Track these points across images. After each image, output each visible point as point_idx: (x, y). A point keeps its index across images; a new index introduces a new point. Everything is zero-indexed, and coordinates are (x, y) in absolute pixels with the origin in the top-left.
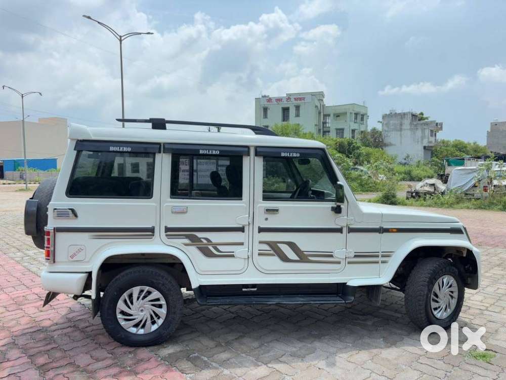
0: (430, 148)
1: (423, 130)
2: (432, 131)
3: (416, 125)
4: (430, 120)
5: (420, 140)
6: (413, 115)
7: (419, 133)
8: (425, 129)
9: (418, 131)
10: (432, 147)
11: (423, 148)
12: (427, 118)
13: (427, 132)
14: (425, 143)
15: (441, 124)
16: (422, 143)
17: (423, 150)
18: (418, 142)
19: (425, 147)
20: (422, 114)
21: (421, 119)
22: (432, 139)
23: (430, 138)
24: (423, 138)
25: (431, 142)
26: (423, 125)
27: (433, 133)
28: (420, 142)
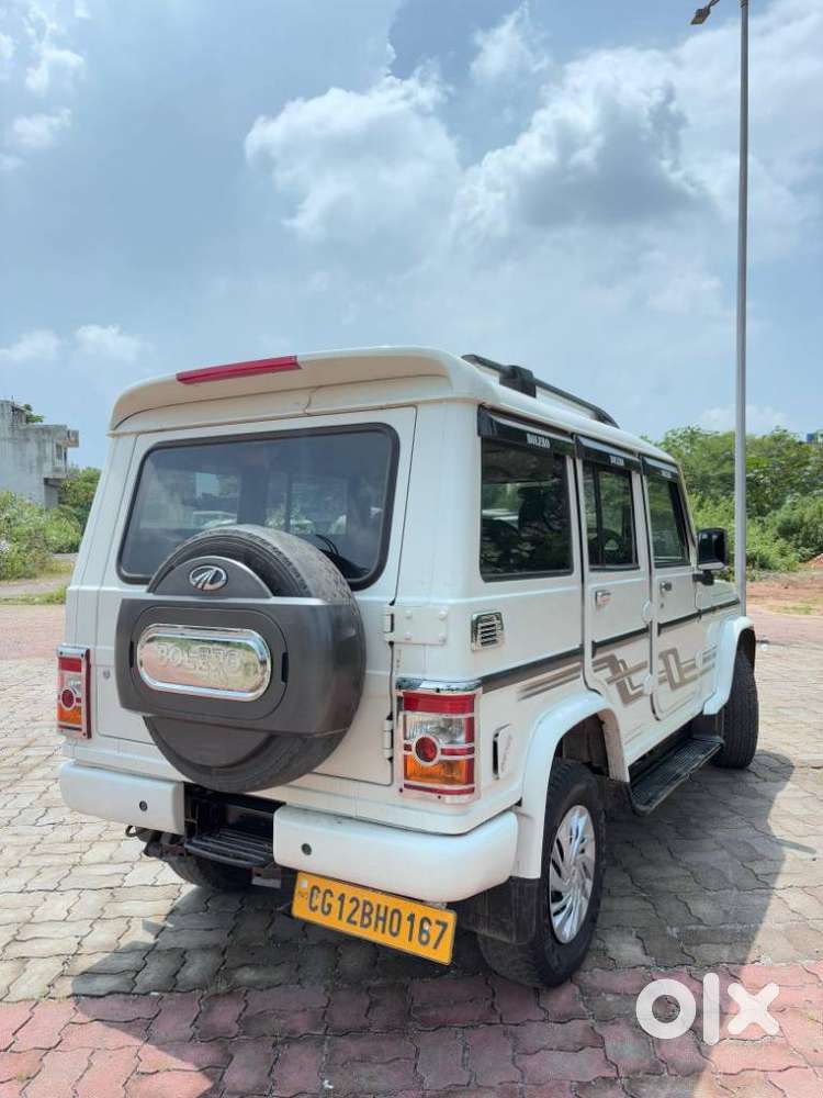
0: (56, 484)
1: (41, 444)
2: (58, 447)
3: (25, 430)
4: (46, 422)
5: (35, 464)
6: (15, 409)
7: (32, 449)
8: (44, 441)
9: (29, 445)
10: (59, 480)
11: (42, 481)
12: (39, 419)
13: (49, 449)
14: (48, 472)
15: (76, 434)
16: (40, 470)
17: (43, 486)
18: (31, 467)
19: (46, 481)
20: (28, 408)
21: (29, 419)
22: (60, 464)
23: (56, 460)
24: (41, 460)
25: (57, 470)
26: (41, 432)
27: (61, 453)
28: (34, 470)
